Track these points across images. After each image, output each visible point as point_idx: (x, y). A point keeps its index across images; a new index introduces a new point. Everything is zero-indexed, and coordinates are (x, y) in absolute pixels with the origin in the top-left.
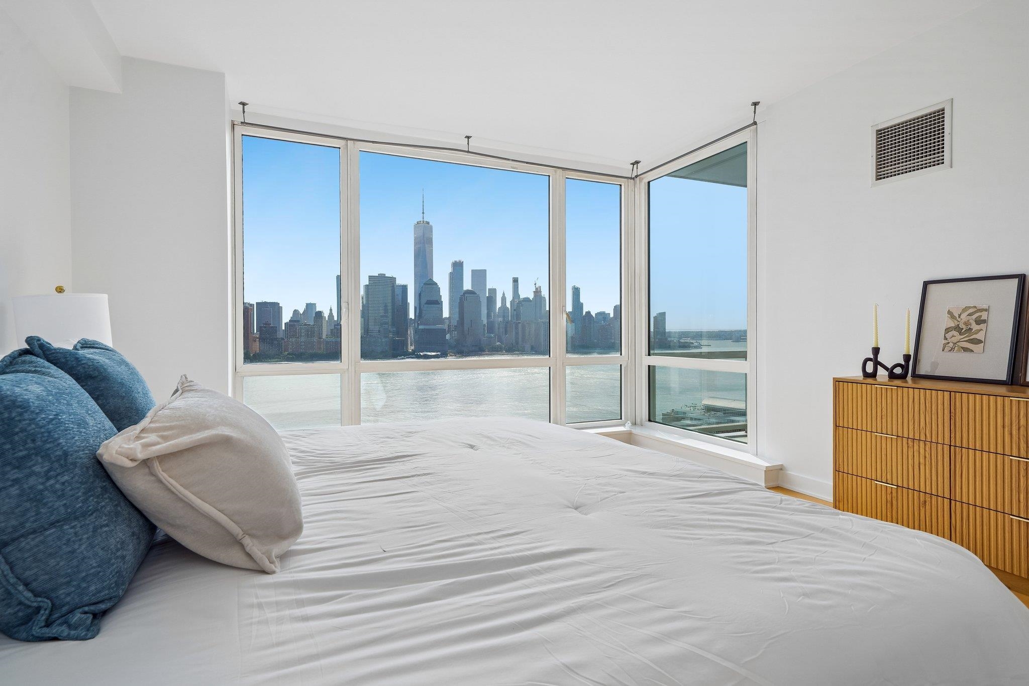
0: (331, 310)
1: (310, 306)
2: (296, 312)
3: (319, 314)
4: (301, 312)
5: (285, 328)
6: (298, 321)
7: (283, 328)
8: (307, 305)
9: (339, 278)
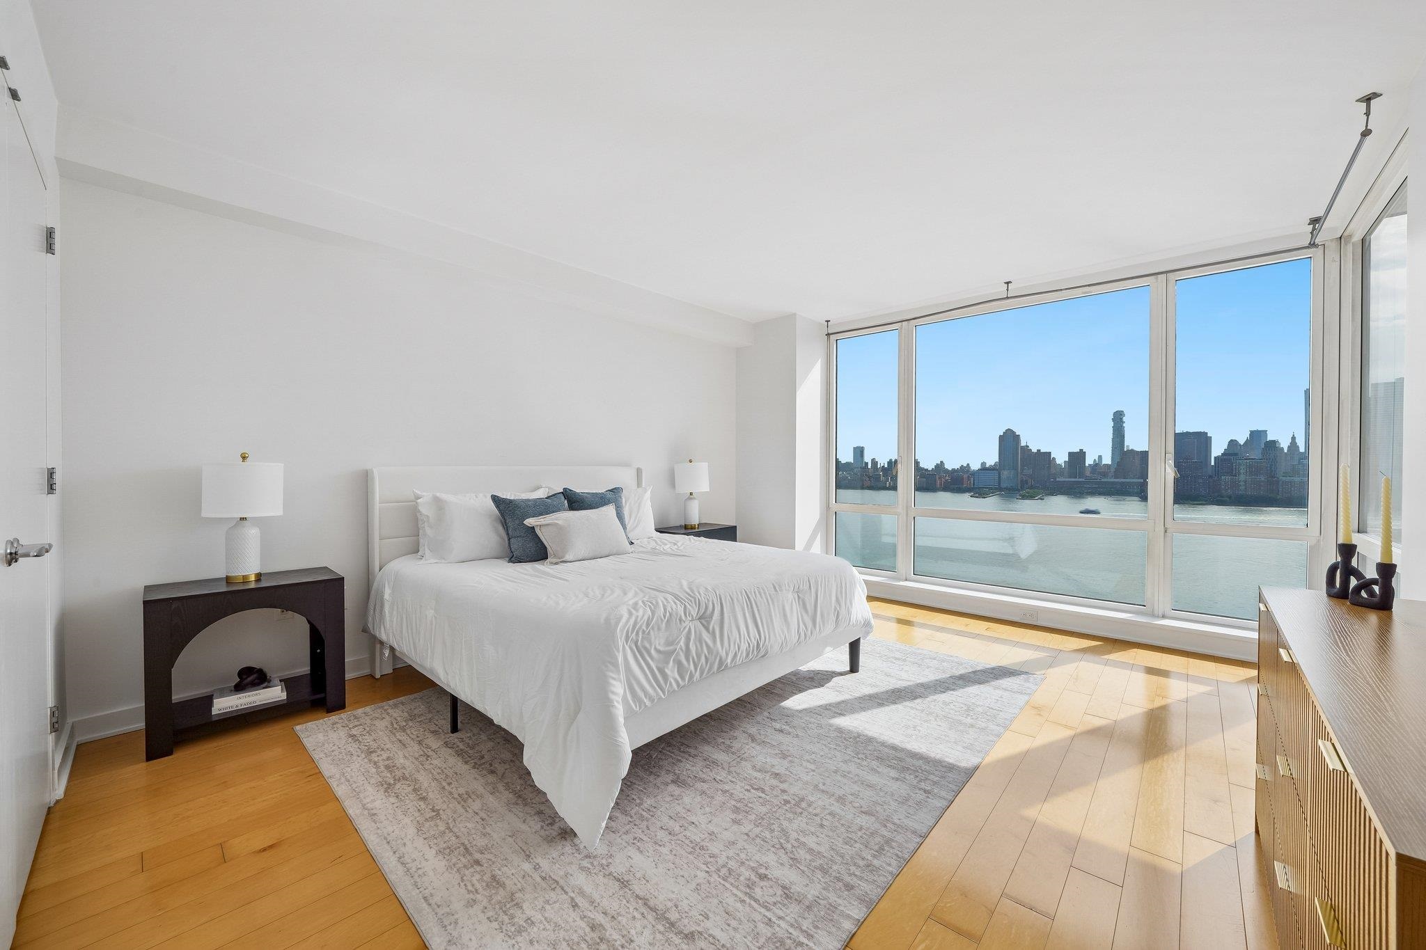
0: (1293, 438)
1: (1256, 435)
2: (1233, 443)
3: (1273, 445)
4: (1242, 441)
5: (1215, 463)
6: (1236, 454)
7: (1213, 463)
8: (1252, 433)
9: (1307, 392)
